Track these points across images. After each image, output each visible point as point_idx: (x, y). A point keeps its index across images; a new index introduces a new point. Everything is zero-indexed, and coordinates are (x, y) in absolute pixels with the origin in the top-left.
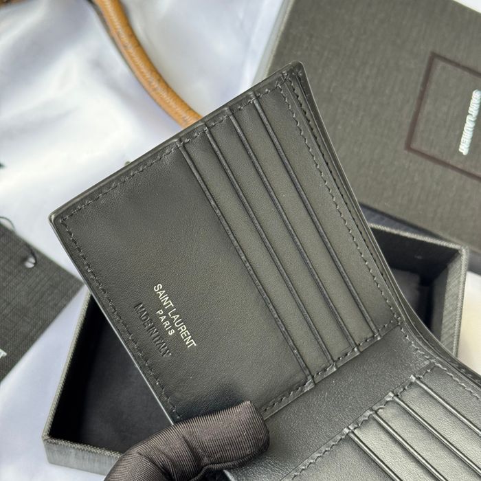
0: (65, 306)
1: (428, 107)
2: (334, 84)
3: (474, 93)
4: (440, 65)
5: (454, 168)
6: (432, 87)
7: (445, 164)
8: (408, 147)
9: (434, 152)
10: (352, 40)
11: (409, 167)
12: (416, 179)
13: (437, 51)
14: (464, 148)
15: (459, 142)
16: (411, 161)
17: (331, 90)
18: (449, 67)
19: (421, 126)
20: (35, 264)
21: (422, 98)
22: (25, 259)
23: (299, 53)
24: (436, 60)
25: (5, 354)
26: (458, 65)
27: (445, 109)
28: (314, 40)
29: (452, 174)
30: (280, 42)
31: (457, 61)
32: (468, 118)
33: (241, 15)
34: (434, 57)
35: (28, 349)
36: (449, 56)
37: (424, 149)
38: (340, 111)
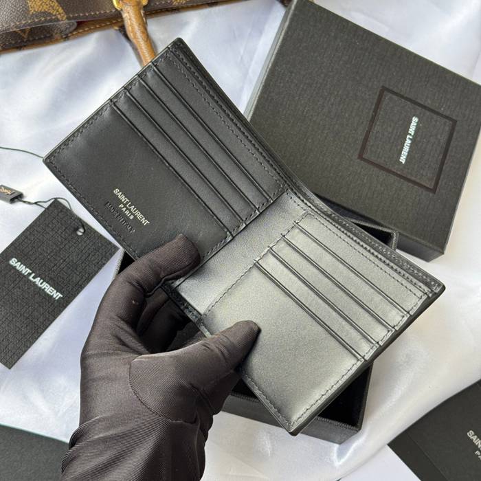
0: (104, 264)
1: (377, 128)
2: (306, 109)
3: (414, 118)
4: (388, 96)
5: (394, 174)
6: (381, 113)
7: (389, 171)
8: (360, 157)
9: (381, 161)
10: (322, 75)
11: (361, 171)
12: (365, 181)
13: (387, 86)
14: (403, 159)
15: (400, 154)
16: (362, 168)
17: (305, 113)
18: (395, 97)
19: (371, 142)
20: (84, 233)
21: (373, 120)
22: (77, 229)
23: (282, 85)
24: (385, 93)
25: (62, 296)
26: (402, 97)
27: (390, 129)
28: (293, 75)
29: (392, 178)
30: (268, 76)
31: (402, 93)
32: (408, 136)
33: (242, 52)
34: (384, 89)
35: (78, 294)
36: (395, 90)
37: (373, 159)
38: (310, 128)
